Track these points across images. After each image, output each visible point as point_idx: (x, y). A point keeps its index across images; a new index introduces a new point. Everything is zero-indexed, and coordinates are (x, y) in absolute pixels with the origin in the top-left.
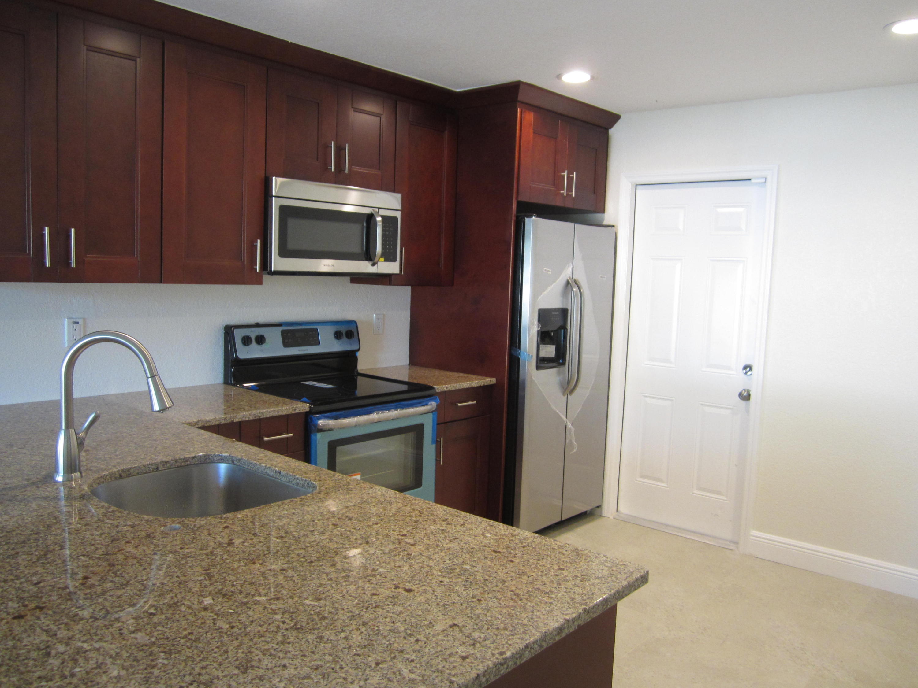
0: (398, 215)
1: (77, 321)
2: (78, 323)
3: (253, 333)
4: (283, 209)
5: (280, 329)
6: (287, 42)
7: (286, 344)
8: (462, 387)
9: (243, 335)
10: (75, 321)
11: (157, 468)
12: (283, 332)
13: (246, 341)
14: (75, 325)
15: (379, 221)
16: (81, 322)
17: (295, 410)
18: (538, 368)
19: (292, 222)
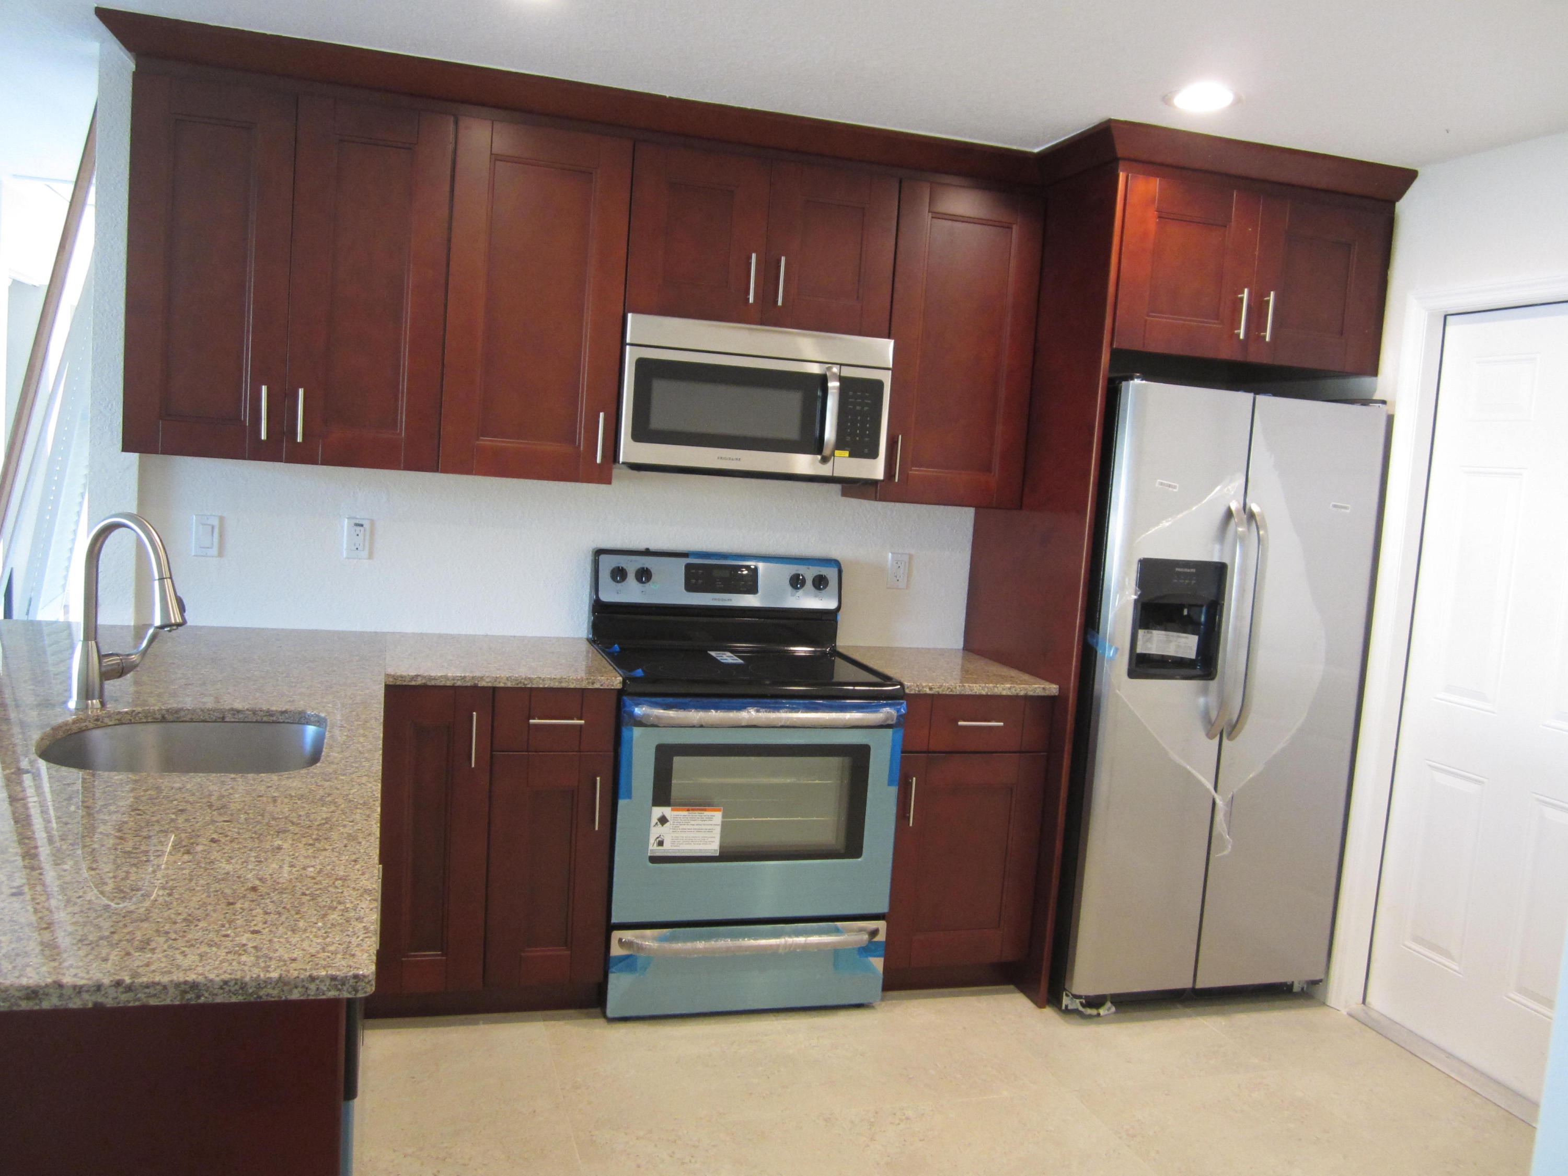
0: (886, 378)
1: (361, 522)
2: (362, 525)
3: (632, 565)
4: (642, 365)
5: (684, 561)
6: (664, 98)
7: (690, 587)
8: (968, 692)
9: (614, 565)
10: (357, 522)
11: (223, 718)
12: (688, 567)
13: (619, 574)
14: (358, 528)
15: (834, 388)
16: (367, 525)
17: (593, 683)
18: (1132, 674)
19: (660, 388)
